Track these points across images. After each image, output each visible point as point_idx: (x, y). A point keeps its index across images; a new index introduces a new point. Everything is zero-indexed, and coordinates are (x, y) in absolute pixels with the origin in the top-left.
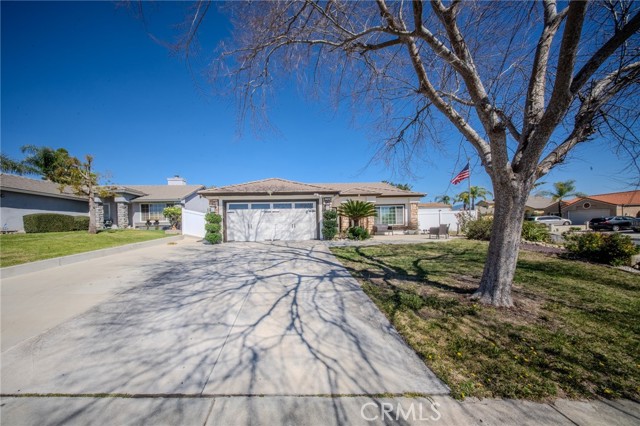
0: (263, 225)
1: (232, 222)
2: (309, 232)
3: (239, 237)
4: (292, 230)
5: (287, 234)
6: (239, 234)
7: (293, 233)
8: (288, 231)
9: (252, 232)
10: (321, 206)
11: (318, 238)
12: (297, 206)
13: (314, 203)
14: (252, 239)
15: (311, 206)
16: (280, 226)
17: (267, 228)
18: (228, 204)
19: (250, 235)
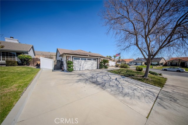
0: (84, 65)
1: (75, 64)
2: (96, 67)
3: (78, 69)
4: (92, 66)
5: (91, 67)
6: (77, 68)
7: (92, 67)
8: (91, 66)
9: (81, 67)
10: (98, 60)
11: (98, 68)
12: (93, 60)
13: (97, 59)
14: (81, 69)
15: (96, 60)
16: (89, 65)
17: (86, 66)
18: (73, 58)
19: (80, 68)
